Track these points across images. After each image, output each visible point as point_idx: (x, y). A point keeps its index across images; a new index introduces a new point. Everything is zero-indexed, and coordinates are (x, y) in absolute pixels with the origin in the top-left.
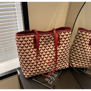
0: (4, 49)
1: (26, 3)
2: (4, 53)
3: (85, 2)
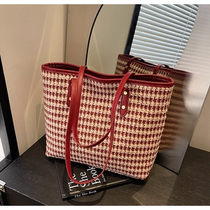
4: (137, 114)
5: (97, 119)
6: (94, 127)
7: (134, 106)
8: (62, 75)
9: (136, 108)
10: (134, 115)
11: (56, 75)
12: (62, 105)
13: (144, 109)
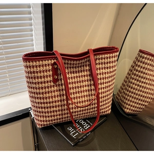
0: (9, 75)
1: (51, 5)
2: (9, 83)
3: (146, 4)
4: (103, 74)
5: (76, 86)
6: (76, 92)
7: (100, 70)
8: (45, 60)
9: (101, 70)
10: (102, 75)
11: (41, 62)
12: (49, 84)
13: (106, 70)
